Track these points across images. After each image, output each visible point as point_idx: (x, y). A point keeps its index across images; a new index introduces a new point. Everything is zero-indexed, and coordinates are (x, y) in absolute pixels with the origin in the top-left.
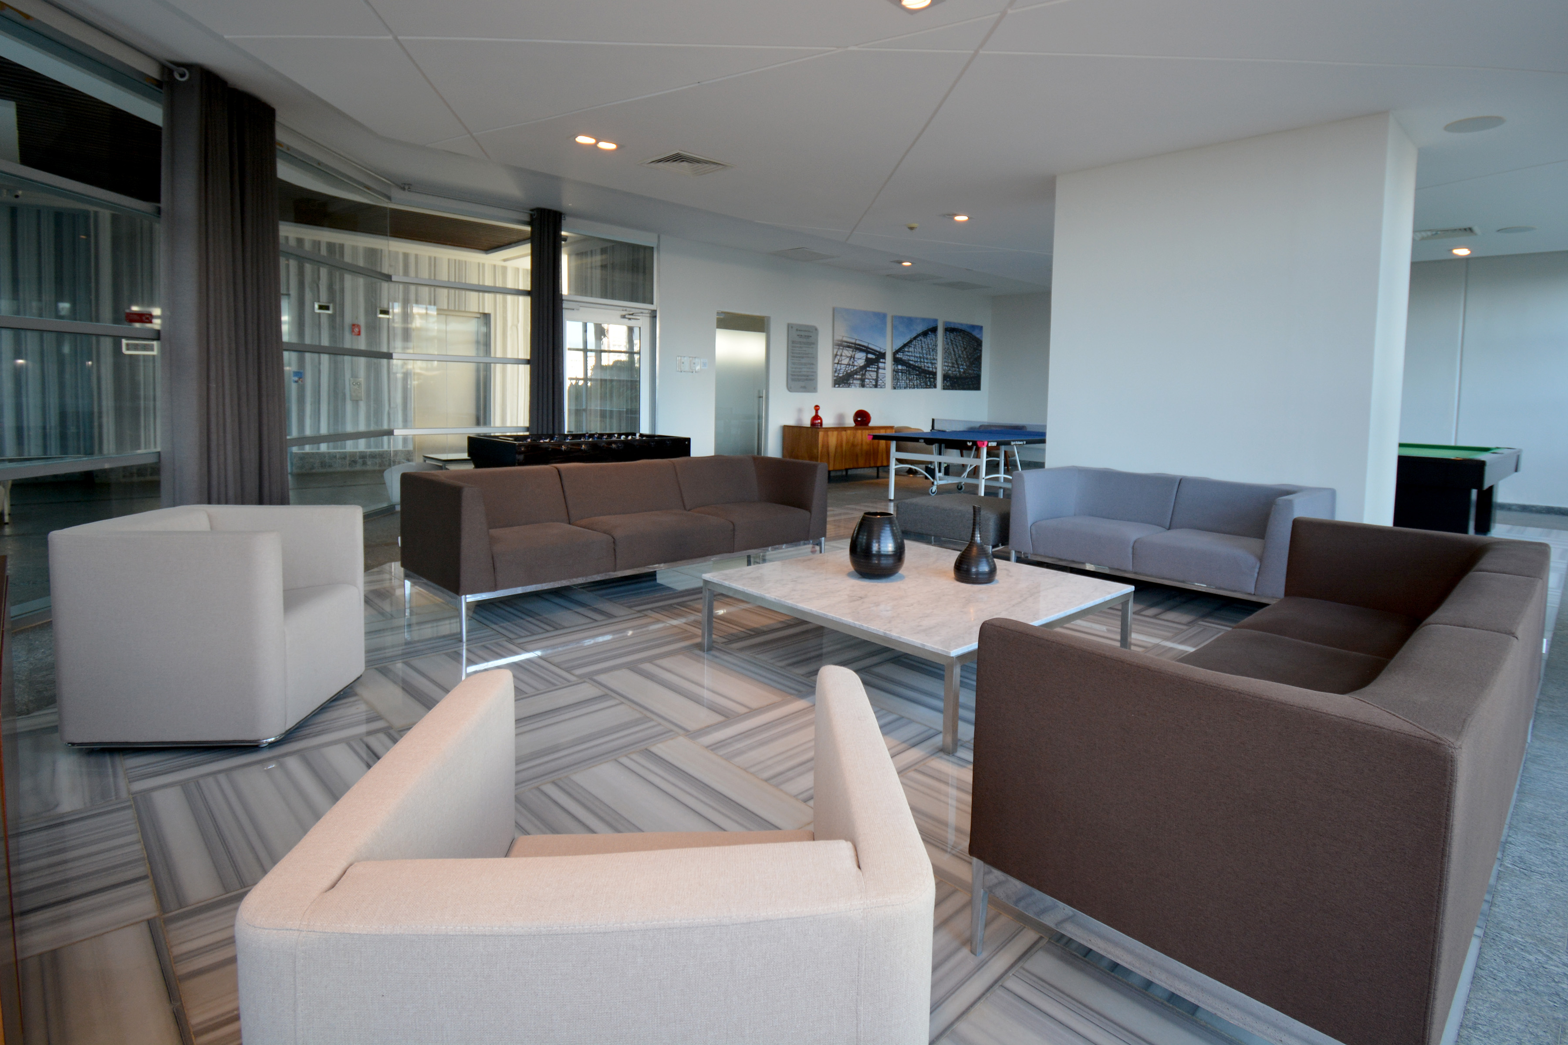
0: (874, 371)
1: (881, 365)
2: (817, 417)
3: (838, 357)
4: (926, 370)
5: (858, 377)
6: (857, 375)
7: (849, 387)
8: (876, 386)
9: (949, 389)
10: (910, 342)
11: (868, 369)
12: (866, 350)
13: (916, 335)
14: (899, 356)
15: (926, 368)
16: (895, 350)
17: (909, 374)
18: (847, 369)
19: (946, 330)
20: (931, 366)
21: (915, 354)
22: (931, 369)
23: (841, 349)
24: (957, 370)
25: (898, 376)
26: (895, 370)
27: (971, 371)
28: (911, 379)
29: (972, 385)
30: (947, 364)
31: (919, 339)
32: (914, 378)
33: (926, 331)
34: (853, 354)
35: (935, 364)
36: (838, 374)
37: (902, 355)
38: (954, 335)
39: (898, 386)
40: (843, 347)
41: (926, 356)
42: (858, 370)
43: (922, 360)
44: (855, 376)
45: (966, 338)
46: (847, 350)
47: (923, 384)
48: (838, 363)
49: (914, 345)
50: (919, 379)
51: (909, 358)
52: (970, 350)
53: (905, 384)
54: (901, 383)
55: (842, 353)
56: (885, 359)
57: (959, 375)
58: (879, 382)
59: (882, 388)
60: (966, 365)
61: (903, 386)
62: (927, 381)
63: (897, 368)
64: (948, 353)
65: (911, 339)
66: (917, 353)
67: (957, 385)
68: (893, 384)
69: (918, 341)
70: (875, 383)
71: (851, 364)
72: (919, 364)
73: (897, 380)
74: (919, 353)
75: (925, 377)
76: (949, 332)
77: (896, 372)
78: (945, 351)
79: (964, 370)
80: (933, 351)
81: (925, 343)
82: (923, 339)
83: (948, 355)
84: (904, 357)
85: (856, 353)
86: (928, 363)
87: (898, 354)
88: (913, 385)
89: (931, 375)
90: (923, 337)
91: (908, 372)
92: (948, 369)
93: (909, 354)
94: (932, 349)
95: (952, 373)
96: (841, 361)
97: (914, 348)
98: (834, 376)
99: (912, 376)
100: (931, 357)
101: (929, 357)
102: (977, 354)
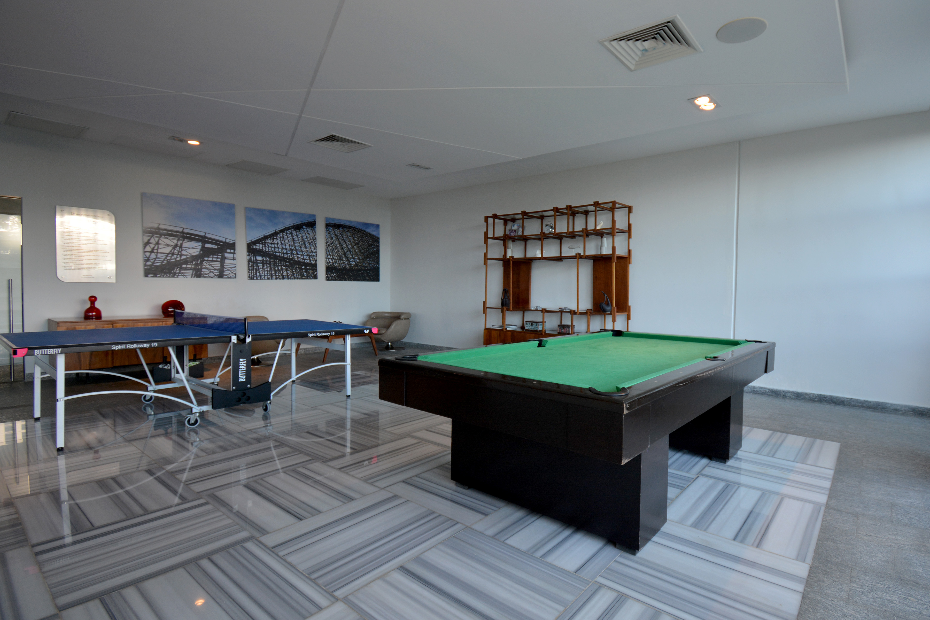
0: (217, 261)
1: (226, 255)
2: (92, 309)
4: (300, 262)
5: (189, 266)
6: (187, 264)
7: (173, 277)
8: (221, 276)
9: (336, 280)
10: (276, 234)
11: (206, 259)
12: (203, 240)
13: (284, 228)
14: (258, 247)
15: (300, 260)
16: (250, 241)
17: (274, 265)
18: (169, 258)
19: (329, 226)
20: (308, 258)
21: (283, 246)
22: (308, 261)
23: (157, 237)
24: (346, 262)
25: (256, 267)
26: (252, 261)
27: (366, 263)
28: (278, 269)
29: (366, 276)
30: (332, 257)
31: (289, 232)
32: (282, 269)
33: (299, 225)
34: (179, 243)
35: (314, 256)
36: (153, 263)
37: (263, 246)
38: (341, 231)
39: (258, 276)
40: (161, 235)
41: (300, 249)
42: (188, 259)
43: (294, 252)
44: (184, 266)
45: (357, 234)
46: (167, 238)
47: (297, 275)
48: (152, 252)
49: (281, 238)
50: (291, 270)
51: (273, 249)
52: (364, 245)
53: (268, 274)
54: (262, 273)
55: (158, 241)
56: (235, 250)
57: (349, 267)
58: (226, 272)
59: (230, 278)
60: (359, 258)
61: (265, 277)
62: (303, 272)
63: (254, 259)
64: (333, 247)
65: (276, 231)
66: (285, 245)
67: (347, 277)
68: (249, 275)
69: (287, 233)
70: (218, 273)
71: (177, 253)
72: (289, 256)
73: (256, 270)
74: (290, 245)
75: (299, 268)
76: (333, 228)
77: (253, 262)
78: (329, 245)
79: (356, 263)
80: (310, 244)
81: (297, 236)
82: (294, 232)
83: (333, 248)
84: (266, 248)
85: (184, 242)
86: (303, 255)
87: (256, 246)
88: (281, 275)
89: (308, 266)
90: (295, 230)
91: (272, 263)
92: (333, 262)
93: (273, 246)
94: (309, 243)
95: (340, 265)
96: (157, 249)
97: (281, 240)
98: (145, 265)
99: (280, 267)
100: (308, 249)
101: (305, 249)
102: (374, 249)
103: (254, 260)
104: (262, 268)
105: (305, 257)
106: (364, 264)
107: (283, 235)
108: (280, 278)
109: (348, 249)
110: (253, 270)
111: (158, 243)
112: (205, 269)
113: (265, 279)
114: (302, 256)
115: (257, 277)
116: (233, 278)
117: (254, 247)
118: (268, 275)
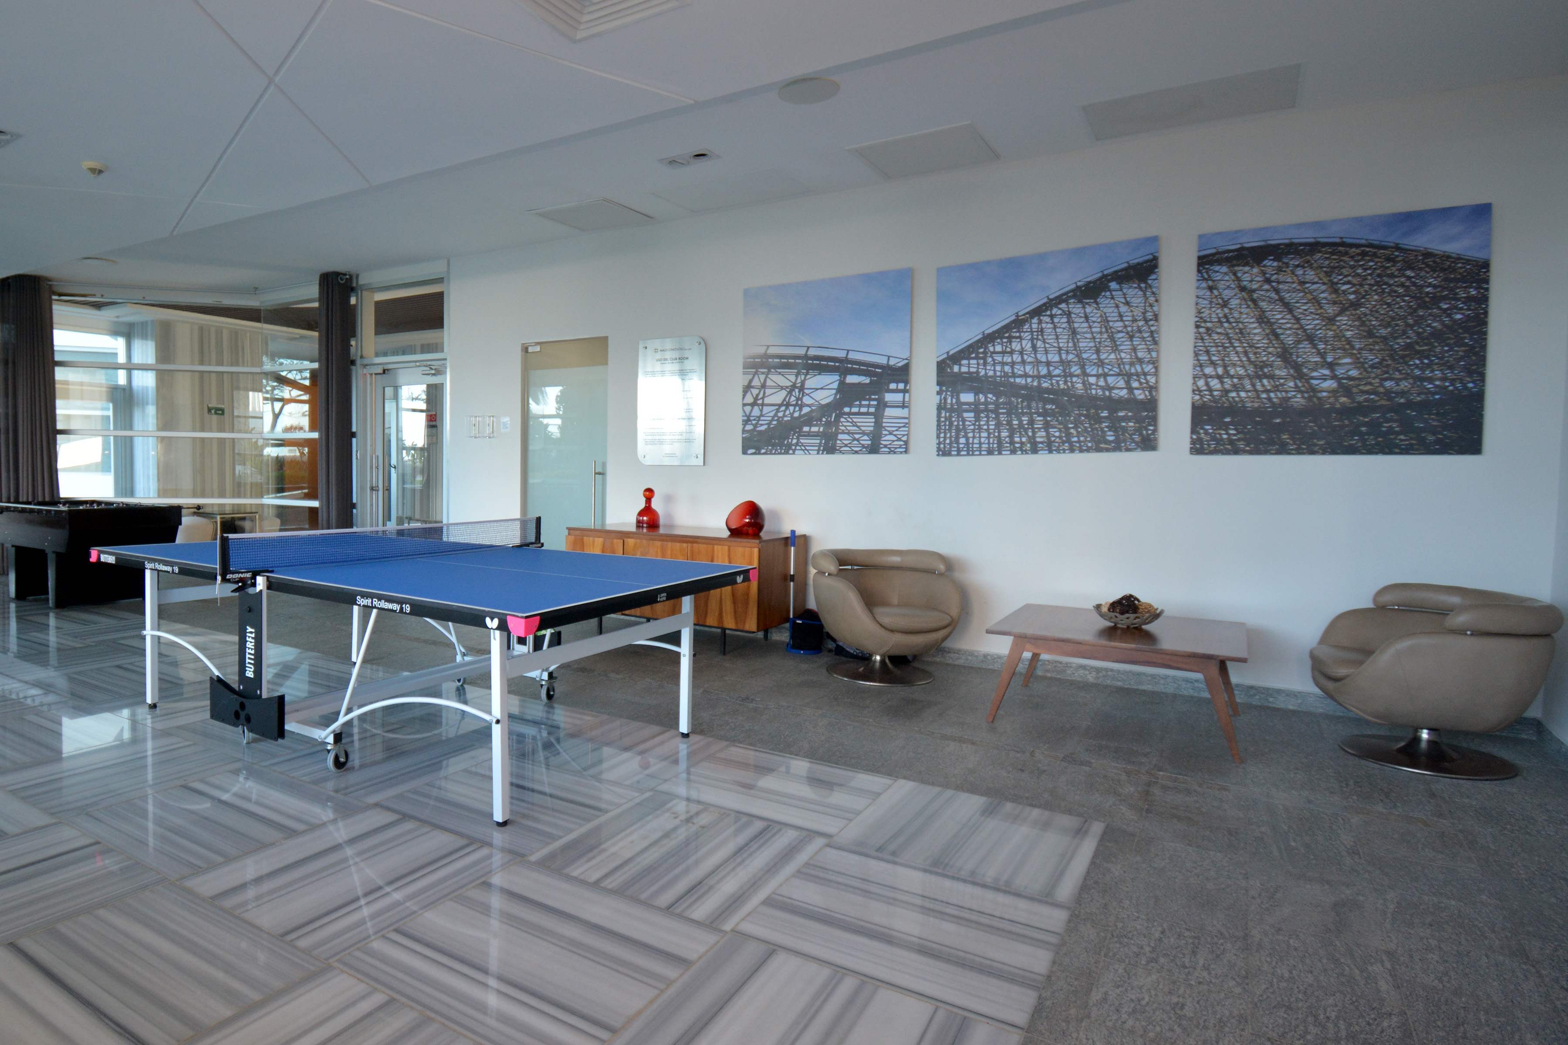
0: (867, 414)
1: (889, 397)
2: (647, 510)
3: (755, 392)
4: (1095, 398)
5: (815, 429)
6: (811, 426)
7: (787, 453)
8: (874, 449)
9: (1236, 452)
10: (1018, 323)
11: (847, 410)
12: (842, 366)
13: (1045, 300)
14: (964, 369)
15: (1094, 392)
16: (945, 356)
17: (1009, 414)
18: (780, 414)
19: (1211, 263)
20: (1122, 384)
21: (1039, 356)
22: (1124, 393)
23: (763, 373)
24: (1292, 384)
25: (958, 422)
26: (949, 406)
27: (1398, 381)
28: (1021, 425)
29: (1398, 433)
30: (1220, 371)
31: (1059, 312)
32: (1032, 422)
33: (1094, 282)
34: (799, 380)
35: (1145, 374)
36: (755, 426)
37: (978, 364)
38: (1269, 271)
39: (961, 446)
40: (770, 368)
41: (1095, 356)
42: (814, 414)
43: (1076, 370)
44: (806, 429)
45: (1352, 267)
46: (780, 373)
47: (1082, 439)
48: (753, 405)
49: (1032, 332)
50: (1060, 423)
51: (1007, 369)
52: (1389, 305)
53: (991, 441)
54: (974, 437)
55: (765, 381)
56: (906, 382)
57: (1303, 401)
58: (887, 439)
59: (895, 453)
60: (1359, 363)
61: (980, 447)
62: (1102, 429)
63: (954, 401)
64: (1227, 334)
65: (1017, 316)
66: (1046, 352)
67: (1292, 439)
68: (939, 443)
69: (1052, 317)
70: (869, 442)
71: (794, 403)
72: (1058, 382)
73: (958, 430)
74: (1060, 349)
75: (1086, 416)
76: (1233, 266)
77: (951, 410)
78: (1208, 329)
79: (1340, 385)
80: (1131, 337)
81: (1086, 317)
82: (1076, 309)
83: (1229, 338)
84: (988, 368)
85: (808, 376)
86: (1105, 375)
87: (960, 365)
88: (1030, 442)
89: (1121, 410)
90: (1080, 302)
91: (1003, 408)
92: (1227, 386)
93: (1009, 360)
94: (1127, 333)
95: (1258, 397)
96: (763, 398)
97: (1032, 340)
98: (744, 431)
99: (1025, 419)
100: (1123, 355)
101: (1112, 356)
102: (1449, 316)
103: (952, 404)
104: (974, 425)
105: (1110, 380)
106: (1388, 384)
107: (1040, 322)
108: (1026, 451)
109: (1305, 330)
110: (950, 430)
111: (764, 386)
112: (843, 433)
113: (980, 454)
114: (1102, 379)
115: (958, 447)
116: (901, 452)
117: (956, 369)
118: (989, 443)
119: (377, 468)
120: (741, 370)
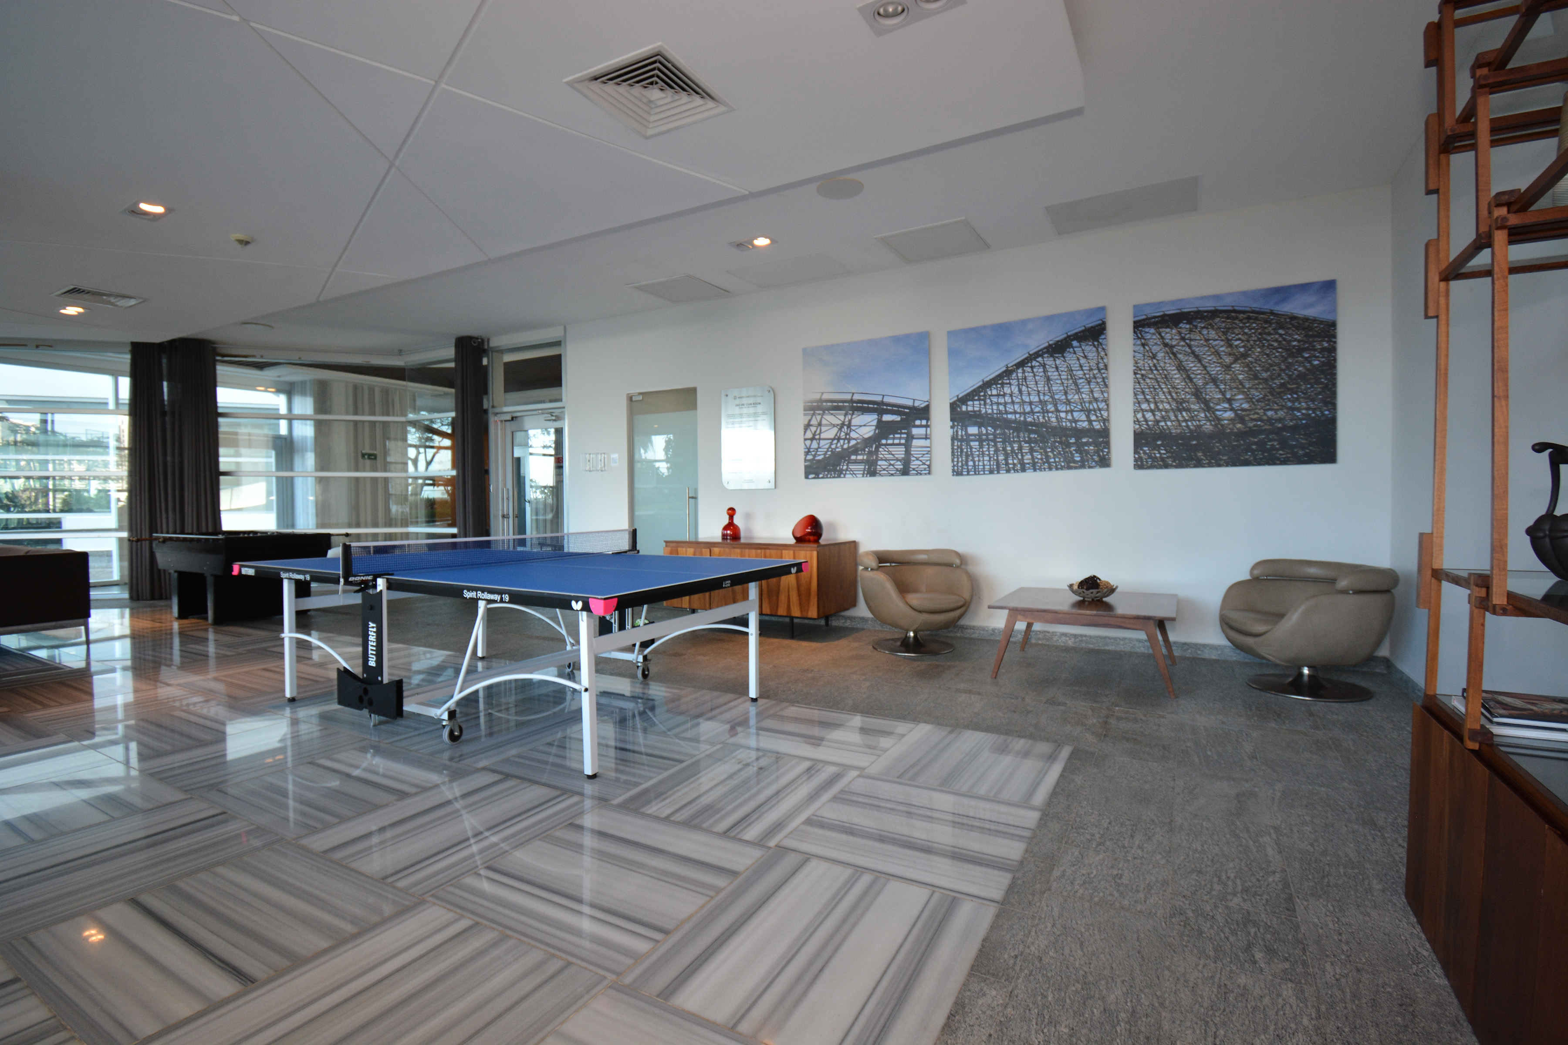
0: (900, 444)
1: (915, 431)
2: (731, 525)
3: (813, 429)
4: (1066, 429)
5: (860, 457)
6: (857, 454)
7: (839, 477)
8: (905, 472)
9: (1166, 466)
10: (1008, 373)
11: (884, 442)
12: (879, 408)
13: (1027, 355)
14: (970, 409)
15: (1064, 424)
16: (956, 398)
17: (1004, 442)
18: (833, 446)
19: (1143, 326)
20: (1084, 417)
21: (1024, 398)
22: (1085, 424)
23: (819, 414)
24: (1203, 415)
25: (967, 449)
26: (960, 437)
27: (1276, 411)
28: (1013, 450)
29: (1278, 450)
30: (1152, 406)
31: (1037, 364)
32: (1020, 448)
33: (1061, 341)
34: (847, 420)
35: (1100, 410)
36: (814, 456)
37: (980, 404)
38: (1183, 331)
39: (970, 468)
40: (824, 410)
41: (1064, 397)
42: (859, 446)
43: (1050, 407)
44: (853, 457)
45: (1241, 328)
46: (832, 414)
47: (1057, 460)
48: (812, 439)
49: (1018, 379)
50: (1041, 449)
51: (1001, 408)
52: (1268, 355)
53: (992, 463)
54: (979, 461)
55: (821, 421)
56: (928, 419)
57: (1211, 428)
58: (914, 464)
59: (921, 474)
60: (1249, 399)
61: (984, 468)
62: (1071, 452)
63: (964, 433)
64: (1156, 379)
65: (1007, 367)
66: (1029, 394)
67: (1205, 455)
68: (954, 466)
69: (1032, 367)
70: (902, 467)
71: (844, 437)
72: (1038, 417)
73: (967, 456)
74: (1039, 391)
75: (1060, 443)
76: (1159, 328)
77: (962, 440)
78: (1142, 375)
79: (1236, 414)
80: (1089, 383)
81: (1057, 368)
82: (1049, 361)
83: (1158, 382)
84: (987, 407)
85: (854, 416)
86: (1072, 411)
87: (967, 405)
88: (1020, 464)
89: (1084, 437)
90: (1052, 356)
91: (1000, 438)
92: (1158, 418)
93: (1003, 401)
94: (1086, 379)
95: (1180, 425)
96: (819, 434)
97: (1018, 385)
98: (806, 460)
99: (1016, 446)
100: (1084, 396)
101: (1076, 397)
102: (1310, 362)
103: (962, 436)
104: (979, 451)
105: (1075, 414)
106: (1270, 413)
107: (1024, 372)
108: (1017, 470)
109: (1210, 375)
110: (961, 456)
111: (820, 424)
112: (882, 460)
113: (984, 474)
114: (1070, 414)
115: (968, 469)
116: (926, 474)
117: (964, 408)
118: (990, 465)
119: (508, 499)
120: (802, 412)
